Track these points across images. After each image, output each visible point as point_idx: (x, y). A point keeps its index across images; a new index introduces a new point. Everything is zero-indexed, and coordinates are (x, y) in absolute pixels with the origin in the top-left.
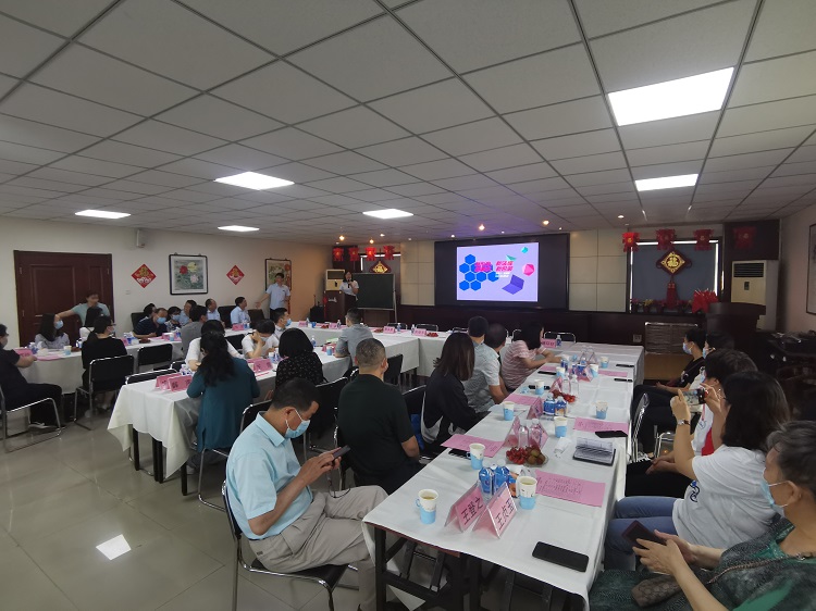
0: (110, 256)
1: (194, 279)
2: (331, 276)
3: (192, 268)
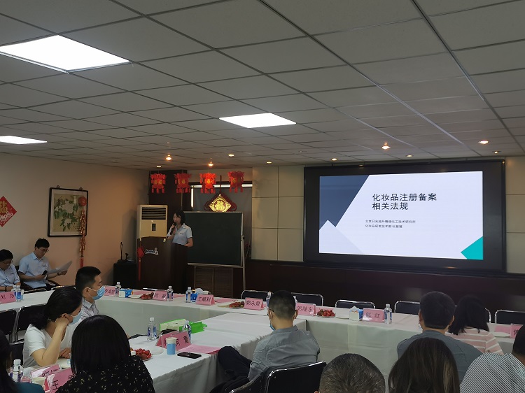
2: (147, 214)
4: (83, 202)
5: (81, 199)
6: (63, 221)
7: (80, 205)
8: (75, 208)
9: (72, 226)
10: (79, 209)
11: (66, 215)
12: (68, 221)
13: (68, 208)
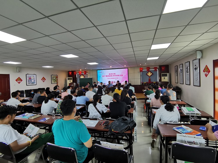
0: (9, 74)
1: (33, 81)
3: (32, 78)
4: (57, 77)
5: (56, 77)
7: (57, 78)
8: (56, 78)
11: (54, 80)
12: (54, 81)
13: (55, 78)
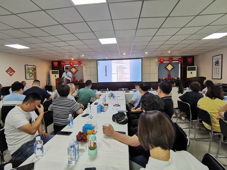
2: (53, 73)
5: (34, 68)
6: (30, 75)
9: (32, 76)
10: (34, 71)
13: (31, 71)
